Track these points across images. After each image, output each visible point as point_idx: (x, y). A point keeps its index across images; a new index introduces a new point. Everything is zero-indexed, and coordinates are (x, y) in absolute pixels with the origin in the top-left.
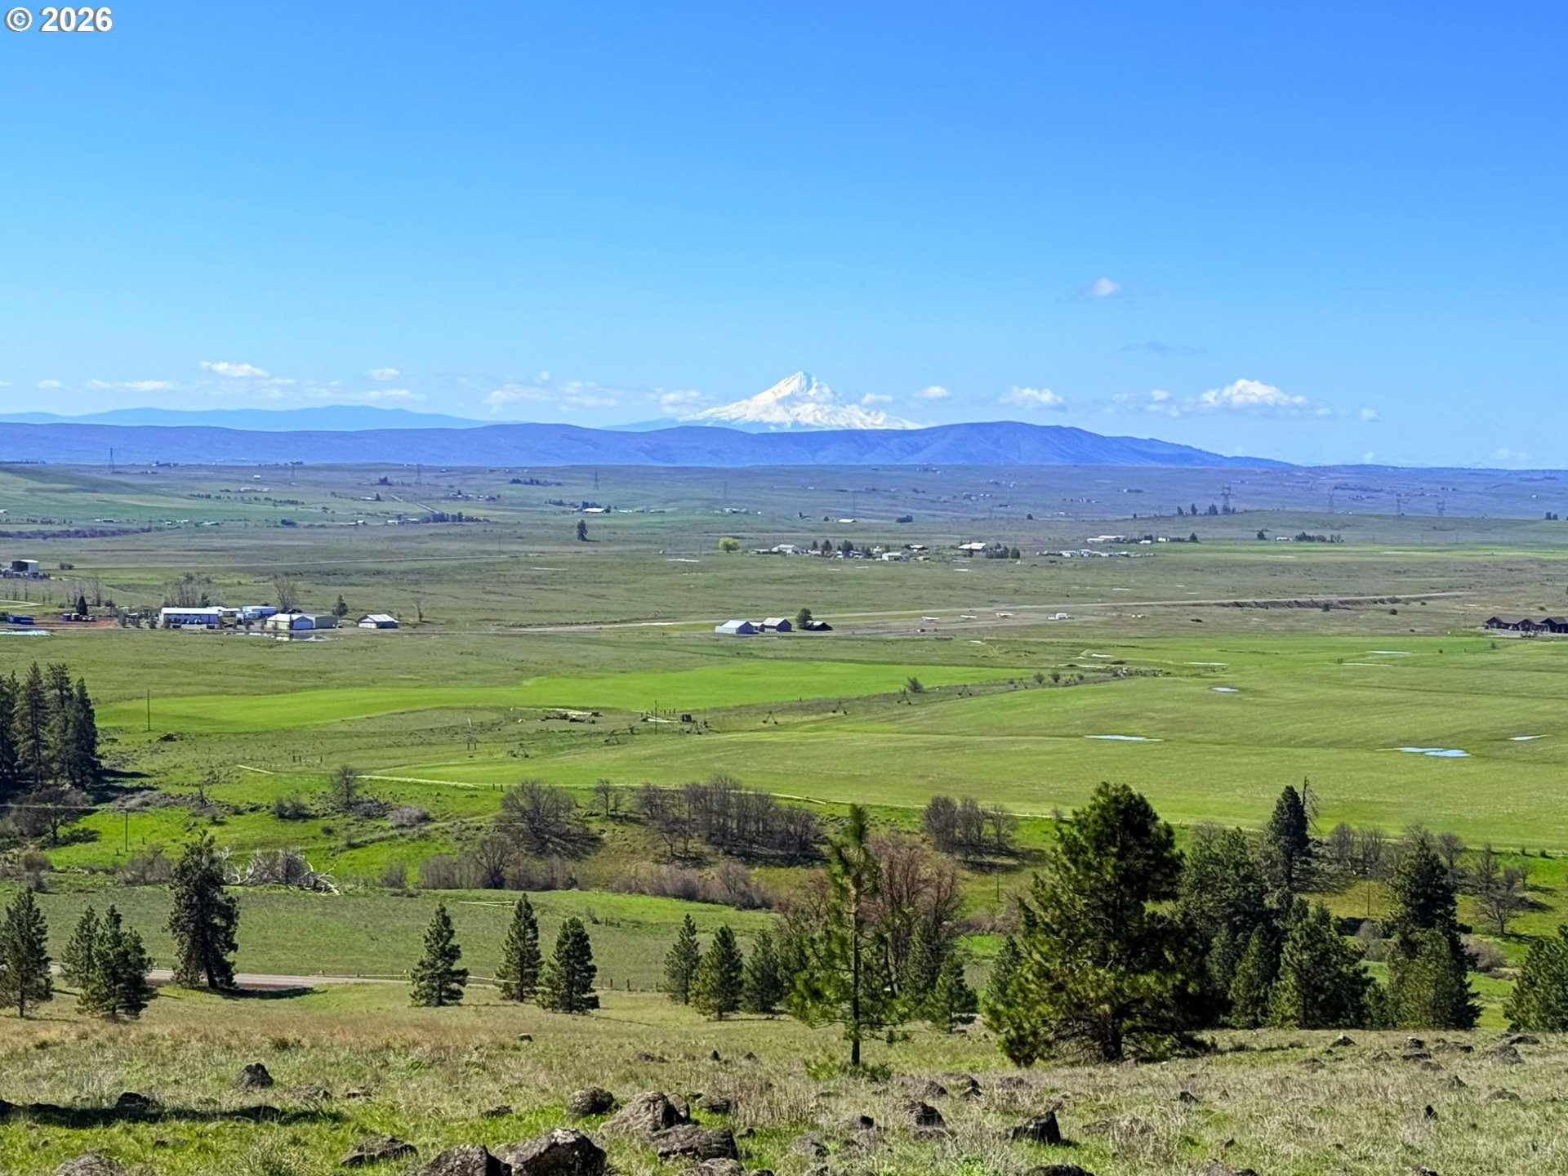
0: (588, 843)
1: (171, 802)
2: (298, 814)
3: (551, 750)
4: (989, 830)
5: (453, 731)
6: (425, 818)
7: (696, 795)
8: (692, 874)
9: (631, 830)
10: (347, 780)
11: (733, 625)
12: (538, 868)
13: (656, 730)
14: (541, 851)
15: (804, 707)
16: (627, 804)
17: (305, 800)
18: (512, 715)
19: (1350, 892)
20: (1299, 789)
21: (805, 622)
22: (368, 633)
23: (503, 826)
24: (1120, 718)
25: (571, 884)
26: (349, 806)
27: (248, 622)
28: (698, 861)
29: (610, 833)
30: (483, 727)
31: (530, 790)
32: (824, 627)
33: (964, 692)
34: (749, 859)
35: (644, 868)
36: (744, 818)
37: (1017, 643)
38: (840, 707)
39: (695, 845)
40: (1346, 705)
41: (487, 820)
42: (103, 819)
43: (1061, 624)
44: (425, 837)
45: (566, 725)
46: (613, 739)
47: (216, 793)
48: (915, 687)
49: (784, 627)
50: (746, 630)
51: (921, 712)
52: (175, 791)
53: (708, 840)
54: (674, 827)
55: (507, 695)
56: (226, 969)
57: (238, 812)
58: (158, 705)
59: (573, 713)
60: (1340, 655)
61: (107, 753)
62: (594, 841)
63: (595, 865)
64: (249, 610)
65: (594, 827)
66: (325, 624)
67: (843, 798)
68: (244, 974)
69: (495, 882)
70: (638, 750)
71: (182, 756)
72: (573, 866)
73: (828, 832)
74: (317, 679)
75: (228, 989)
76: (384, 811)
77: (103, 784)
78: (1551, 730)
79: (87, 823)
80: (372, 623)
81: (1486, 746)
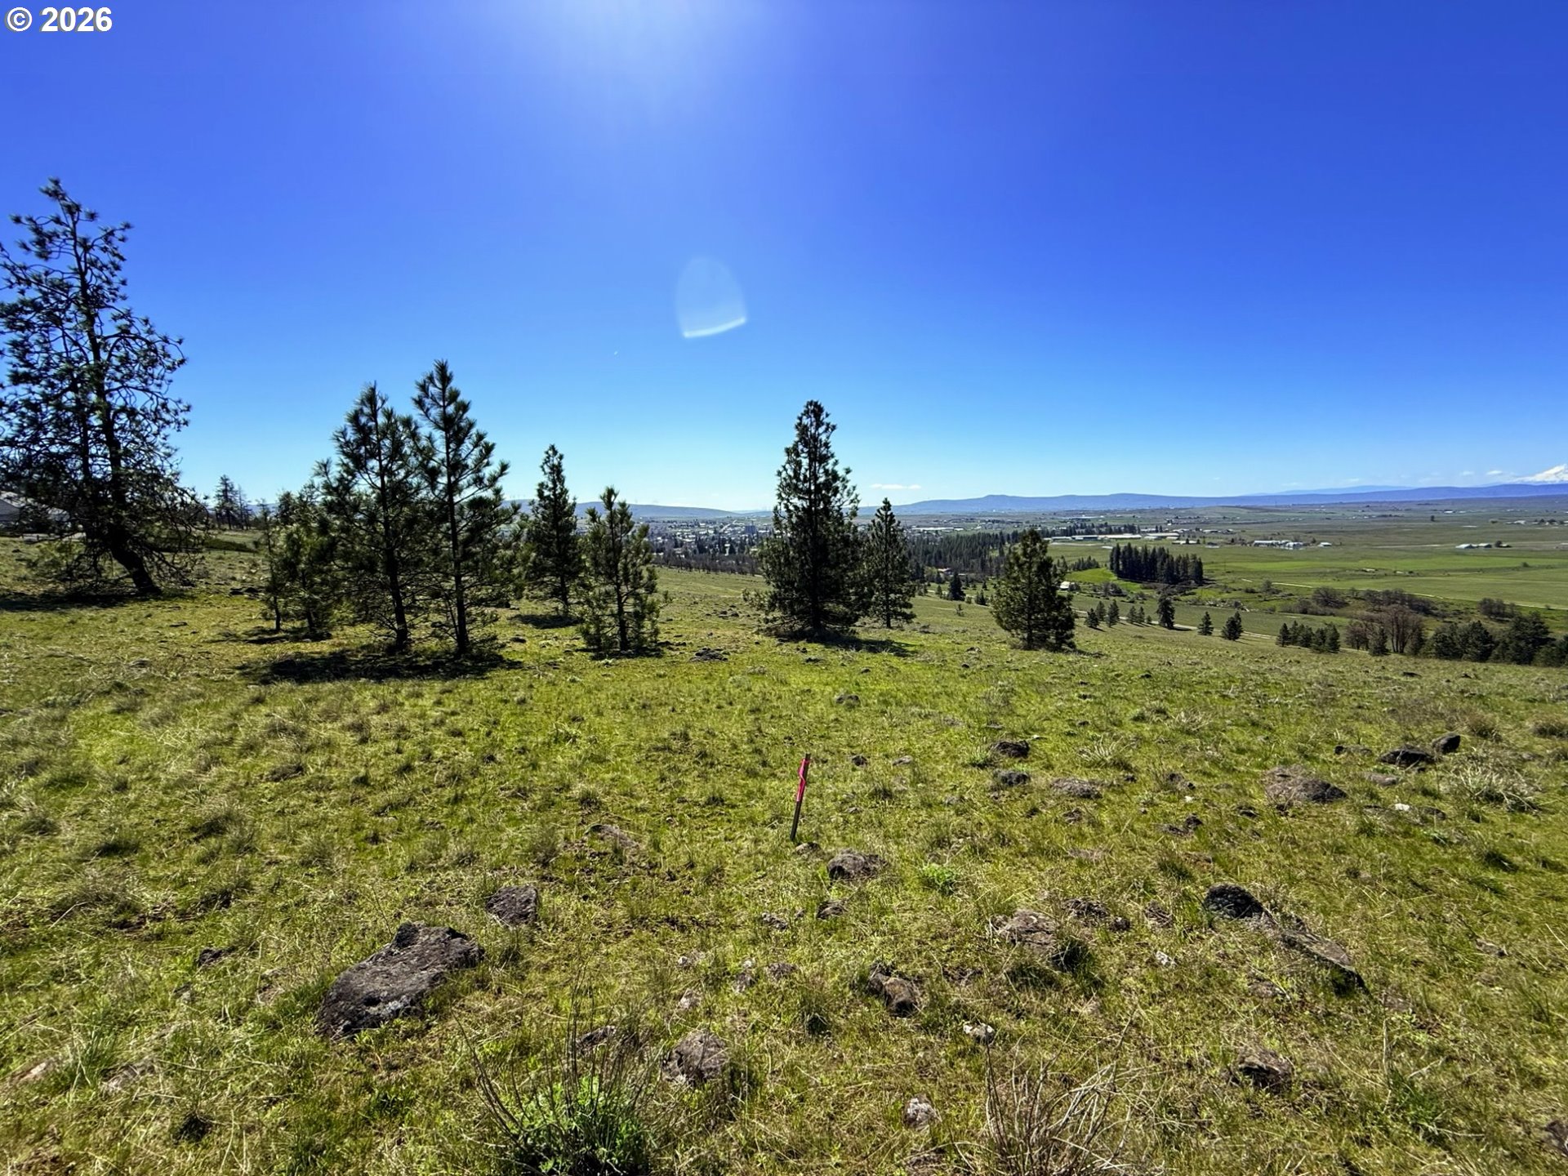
0: (1343, 604)
2: (1253, 592)
5: (1320, 573)
6: (1290, 595)
7: (1387, 593)
9: (1361, 602)
10: (1269, 584)
11: (1464, 546)
12: (1321, 609)
13: (1395, 575)
14: (1325, 606)
16: (1361, 595)
17: (1255, 589)
18: (1344, 570)
21: (1498, 545)
22: (1320, 547)
23: (1314, 598)
25: (1332, 614)
27: (1281, 544)
29: (1352, 602)
30: (1332, 572)
31: (1326, 590)
32: (1507, 547)
33: (1549, 567)
35: (1361, 612)
38: (1484, 570)
41: (1310, 596)
42: (1199, 590)
44: (1288, 599)
45: (1363, 573)
46: (1376, 577)
47: (1233, 586)
48: (1525, 565)
49: (1488, 546)
52: (1220, 584)
54: (1376, 602)
55: (1349, 564)
56: (1172, 623)
57: (1235, 590)
59: (1368, 570)
61: (1205, 575)
62: (1347, 604)
63: (1343, 610)
64: (1284, 541)
65: (1347, 600)
66: (1306, 545)
67: (1451, 597)
68: (1175, 625)
69: (1305, 612)
70: (1382, 580)
71: (1231, 577)
72: (1334, 610)
73: (1439, 607)
74: (1290, 559)
75: (1171, 627)
76: (1278, 592)
77: (1201, 581)
79: (1194, 591)
80: (1322, 545)
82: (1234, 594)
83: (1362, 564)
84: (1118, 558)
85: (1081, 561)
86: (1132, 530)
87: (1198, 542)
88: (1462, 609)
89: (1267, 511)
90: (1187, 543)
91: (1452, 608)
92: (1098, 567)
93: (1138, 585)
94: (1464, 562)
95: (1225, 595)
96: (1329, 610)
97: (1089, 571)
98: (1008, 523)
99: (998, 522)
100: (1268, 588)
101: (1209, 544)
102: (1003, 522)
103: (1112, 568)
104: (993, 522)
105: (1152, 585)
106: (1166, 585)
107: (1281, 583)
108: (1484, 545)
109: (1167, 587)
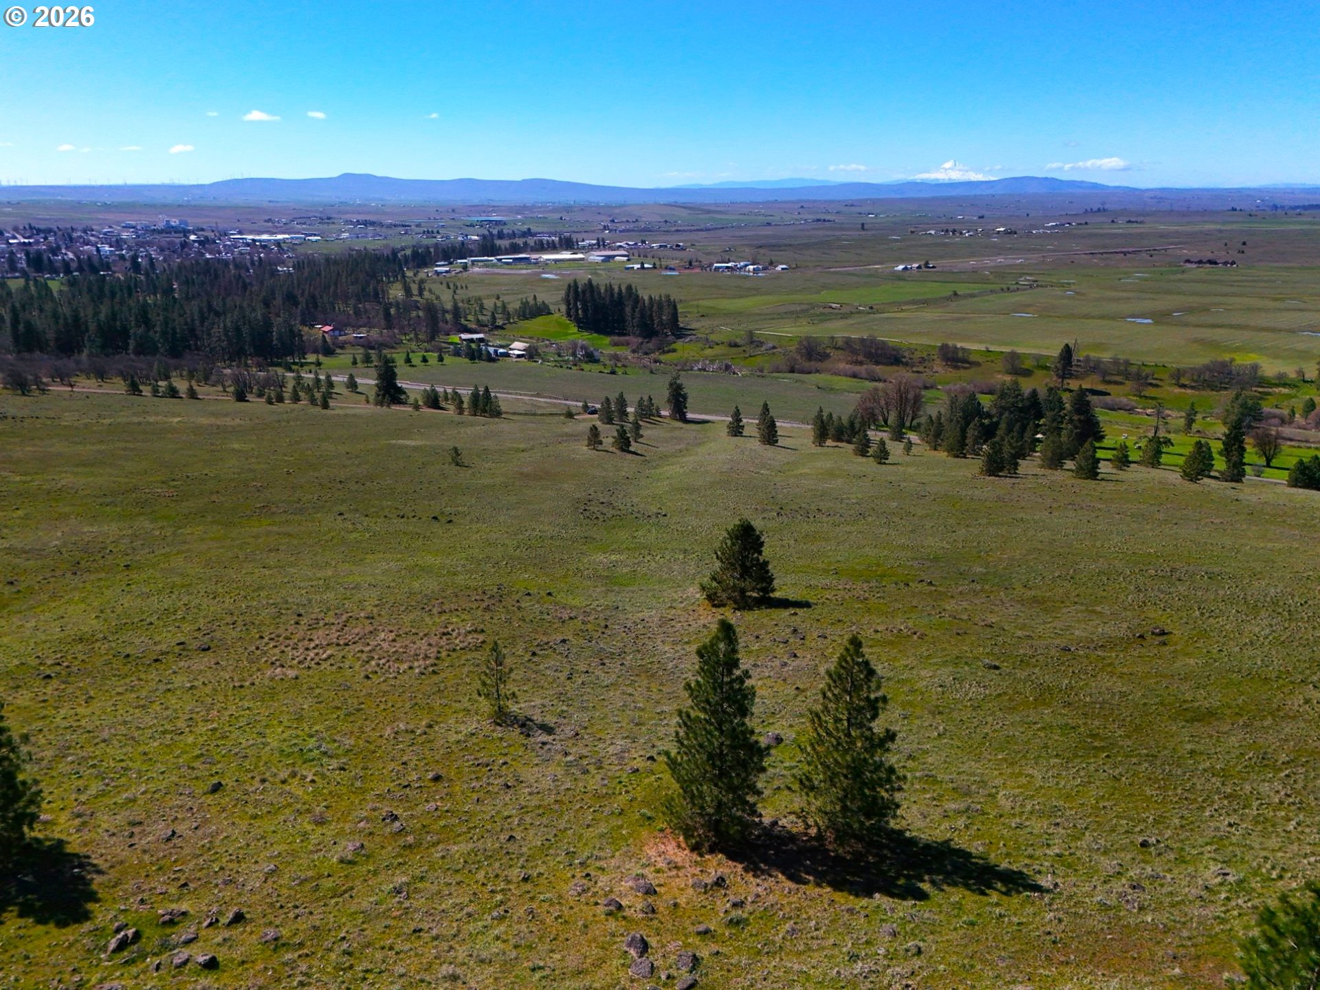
0: (824, 357)
1: (698, 340)
2: (736, 345)
3: (821, 321)
4: (960, 355)
5: (792, 313)
6: (774, 348)
7: (862, 341)
8: (857, 368)
9: (840, 352)
10: (751, 333)
11: (901, 267)
12: (807, 365)
13: (859, 312)
14: (809, 360)
15: (913, 302)
16: (840, 344)
17: (738, 340)
18: (813, 306)
19: (1087, 379)
20: (1071, 346)
21: (926, 265)
22: (779, 272)
23: (798, 351)
24: (1023, 307)
25: (817, 371)
26: (752, 342)
27: (741, 268)
28: (861, 363)
29: (832, 352)
30: (802, 311)
31: (808, 338)
32: (933, 267)
33: (972, 296)
34: (877, 363)
35: (842, 366)
36: (877, 349)
37: (999, 273)
38: (926, 303)
39: (860, 358)
41: (793, 348)
42: (678, 345)
43: (1020, 264)
44: (774, 354)
45: (831, 310)
46: (844, 316)
47: (712, 337)
48: (955, 294)
49: (919, 267)
50: (905, 269)
51: (954, 304)
52: (700, 335)
53: (865, 356)
54: (854, 352)
55: (814, 298)
56: (684, 414)
57: (718, 344)
58: (701, 303)
59: (834, 305)
60: (1120, 276)
61: (681, 322)
62: (827, 356)
63: (826, 365)
64: (742, 264)
65: (828, 351)
66: (765, 269)
67: (914, 341)
68: (689, 416)
69: (792, 371)
70: (850, 321)
71: (705, 323)
72: (819, 365)
73: (906, 354)
74: (756, 291)
75: (684, 420)
76: (762, 343)
77: (680, 333)
78: (1190, 310)
79: (673, 346)
80: (779, 268)
81: (1161, 317)
82: (718, 350)
83: (825, 296)
84: (576, 300)
85: (525, 304)
86: (568, 244)
87: (654, 267)
88: (924, 355)
89: (709, 212)
90: (643, 268)
91: (918, 355)
92: (549, 313)
93: (607, 340)
94: (910, 290)
95: (708, 352)
96: (814, 364)
97: (540, 319)
98: (390, 226)
99: (373, 223)
100: (754, 341)
101: (667, 268)
102: (381, 225)
103: (569, 315)
104: (366, 223)
105: (622, 339)
106: (640, 340)
107: (766, 331)
108: (916, 265)
109: (642, 343)
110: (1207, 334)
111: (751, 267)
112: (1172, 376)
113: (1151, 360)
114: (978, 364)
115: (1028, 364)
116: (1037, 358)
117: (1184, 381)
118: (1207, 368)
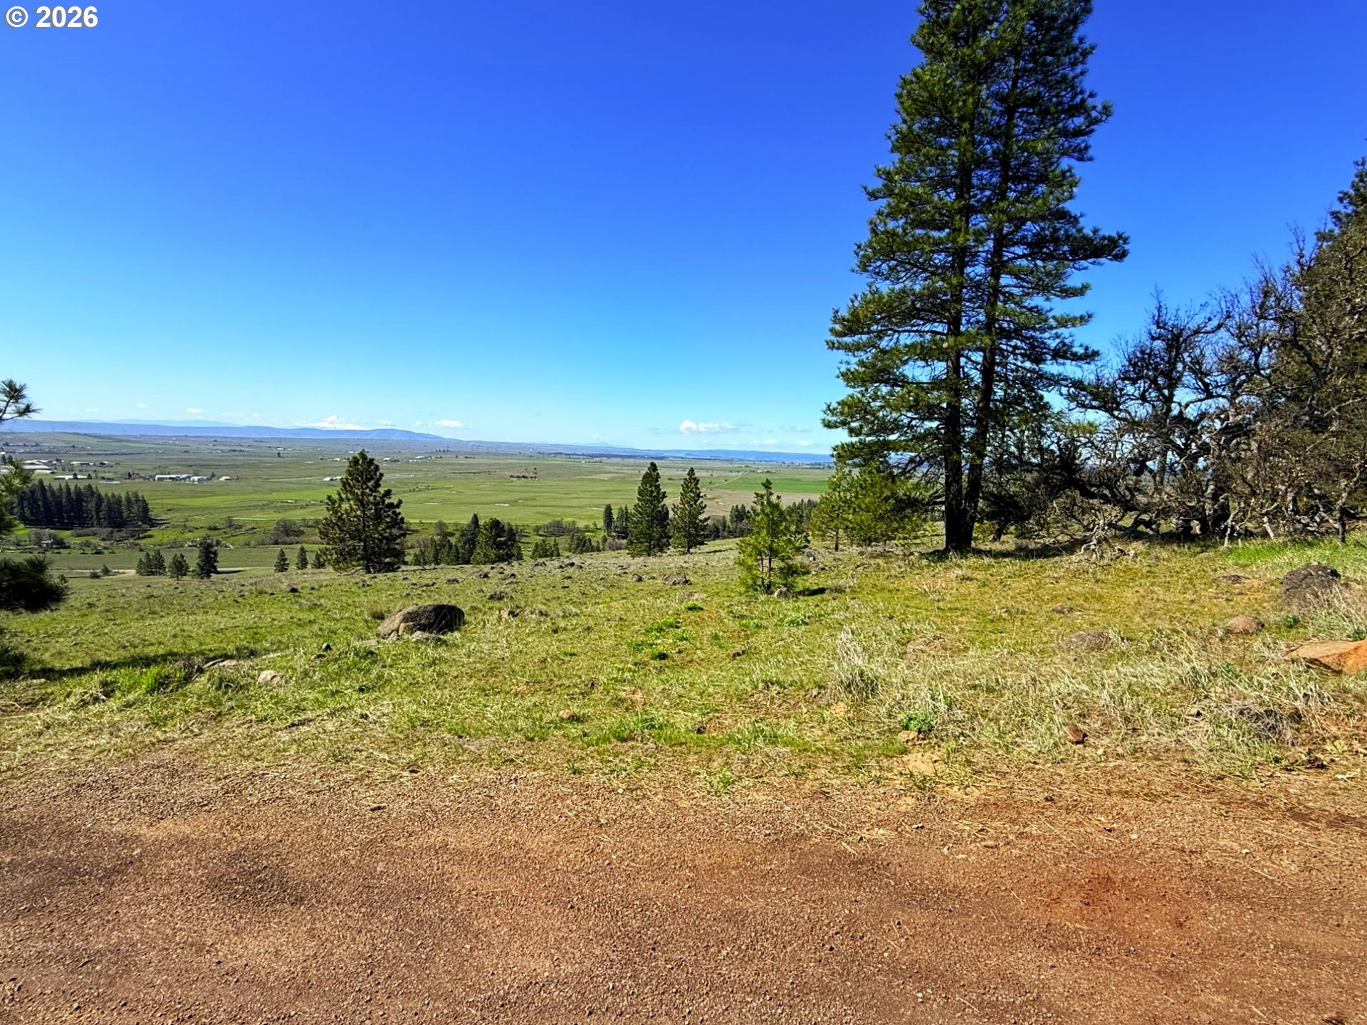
0: (300, 533)
1: (174, 527)
2: (215, 529)
3: (285, 510)
5: (256, 506)
6: (253, 528)
9: (312, 529)
10: (228, 520)
11: (328, 479)
12: (287, 539)
13: (313, 504)
14: (288, 535)
16: (310, 523)
17: (216, 525)
18: (272, 502)
20: (476, 517)
22: (223, 481)
23: (276, 529)
24: (430, 500)
26: (231, 526)
27: (184, 479)
29: (306, 530)
30: (264, 505)
31: (283, 520)
35: (316, 538)
37: (402, 482)
40: (482, 495)
41: (272, 528)
42: (153, 531)
44: (254, 533)
45: (288, 504)
46: (302, 507)
47: (188, 524)
49: (341, 479)
50: (332, 480)
52: (174, 524)
55: (268, 497)
56: (215, 567)
57: (197, 529)
58: (164, 501)
59: (289, 501)
60: (478, 484)
61: (152, 514)
62: (303, 532)
63: (302, 538)
64: (184, 476)
65: (302, 529)
66: (208, 479)
68: (220, 568)
69: (276, 543)
71: (176, 515)
72: (297, 538)
74: (205, 494)
75: (216, 572)
76: (241, 527)
77: (153, 523)
78: (526, 499)
79: (149, 533)
80: (223, 479)
81: (514, 503)
83: (275, 496)
87: (89, 477)
89: (120, 441)
90: (76, 478)
95: (189, 535)
96: (293, 538)
100: (230, 524)
101: (103, 478)
105: (87, 530)
106: (109, 529)
107: (239, 518)
108: (339, 478)
109: (112, 532)
110: (542, 509)
111: (196, 478)
112: (534, 530)
113: (520, 523)
114: (417, 531)
115: (450, 529)
116: (456, 525)
117: (541, 533)
118: (551, 525)
